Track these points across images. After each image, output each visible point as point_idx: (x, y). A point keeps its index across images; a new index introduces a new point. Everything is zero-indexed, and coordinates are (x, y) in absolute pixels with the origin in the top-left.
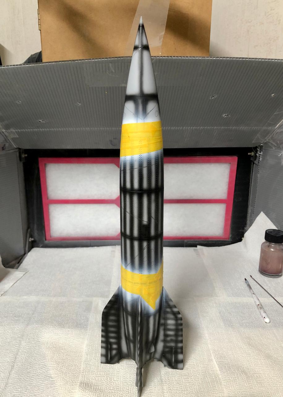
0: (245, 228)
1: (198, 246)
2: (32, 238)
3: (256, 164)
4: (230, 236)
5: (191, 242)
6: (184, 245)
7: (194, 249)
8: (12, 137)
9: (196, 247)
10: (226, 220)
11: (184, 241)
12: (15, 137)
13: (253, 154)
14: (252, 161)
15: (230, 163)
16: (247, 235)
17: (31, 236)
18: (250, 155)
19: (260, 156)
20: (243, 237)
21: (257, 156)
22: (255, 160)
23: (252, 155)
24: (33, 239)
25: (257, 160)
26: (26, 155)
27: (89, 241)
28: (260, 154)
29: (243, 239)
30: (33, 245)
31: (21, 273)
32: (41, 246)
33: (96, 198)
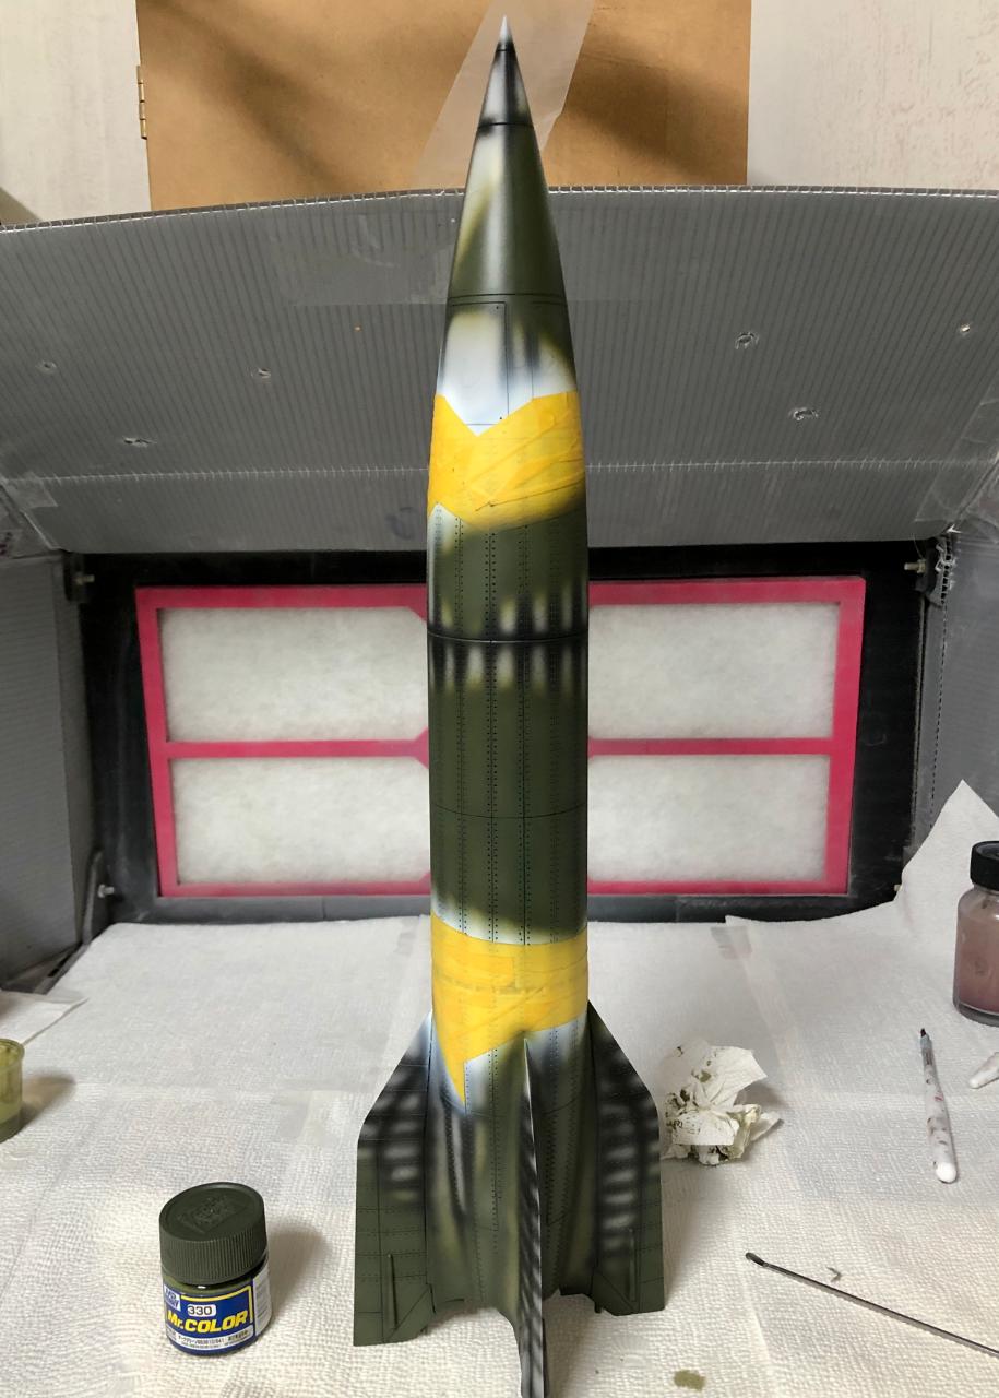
0: (905, 848)
1: (727, 918)
2: (108, 885)
3: (935, 605)
4: (850, 881)
5: (702, 904)
6: (678, 915)
7: (713, 929)
8: (33, 506)
9: (724, 921)
10: (833, 819)
11: (675, 898)
12: (45, 504)
13: (921, 566)
14: (919, 593)
15: (838, 603)
16: (910, 871)
17: (106, 879)
18: (913, 573)
19: (946, 574)
20: (900, 882)
21: (937, 573)
22: (931, 587)
23: (920, 571)
24: (111, 890)
25: (938, 590)
26: (91, 579)
27: (320, 897)
28: (947, 567)
29: (900, 889)
30: (111, 913)
31: (57, 1006)
32: (140, 918)
33: (344, 734)
